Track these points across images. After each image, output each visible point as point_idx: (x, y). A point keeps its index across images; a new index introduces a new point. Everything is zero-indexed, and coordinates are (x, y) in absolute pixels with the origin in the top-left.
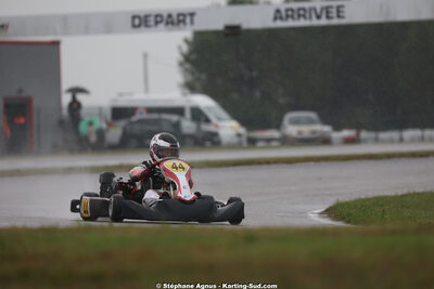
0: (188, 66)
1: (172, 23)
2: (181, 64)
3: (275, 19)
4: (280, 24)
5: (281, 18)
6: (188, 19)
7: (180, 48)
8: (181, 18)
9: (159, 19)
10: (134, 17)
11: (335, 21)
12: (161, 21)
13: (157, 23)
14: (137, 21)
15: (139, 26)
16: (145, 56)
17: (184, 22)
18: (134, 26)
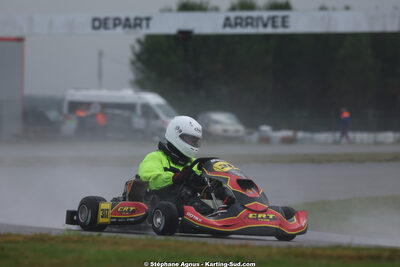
0: (139, 65)
1: (130, 26)
2: (133, 63)
3: (225, 25)
4: (229, 31)
5: (230, 25)
6: (144, 23)
7: (132, 48)
8: (138, 22)
9: (117, 22)
10: (94, 20)
11: (280, 30)
12: (119, 24)
13: (115, 25)
14: (97, 24)
15: (99, 28)
16: (101, 54)
17: (140, 25)
18: (94, 28)
